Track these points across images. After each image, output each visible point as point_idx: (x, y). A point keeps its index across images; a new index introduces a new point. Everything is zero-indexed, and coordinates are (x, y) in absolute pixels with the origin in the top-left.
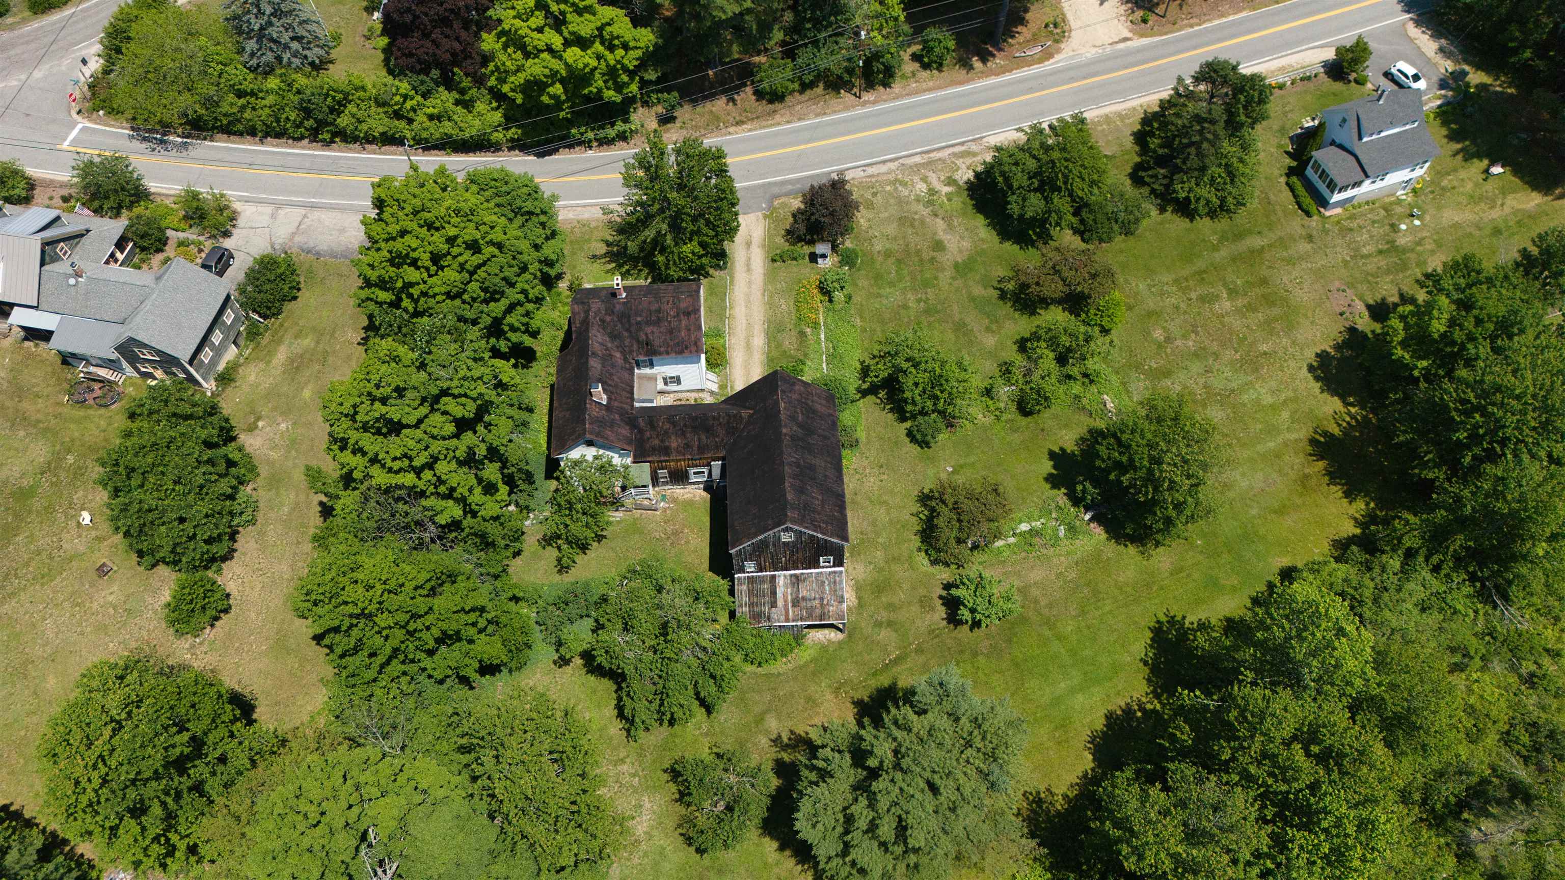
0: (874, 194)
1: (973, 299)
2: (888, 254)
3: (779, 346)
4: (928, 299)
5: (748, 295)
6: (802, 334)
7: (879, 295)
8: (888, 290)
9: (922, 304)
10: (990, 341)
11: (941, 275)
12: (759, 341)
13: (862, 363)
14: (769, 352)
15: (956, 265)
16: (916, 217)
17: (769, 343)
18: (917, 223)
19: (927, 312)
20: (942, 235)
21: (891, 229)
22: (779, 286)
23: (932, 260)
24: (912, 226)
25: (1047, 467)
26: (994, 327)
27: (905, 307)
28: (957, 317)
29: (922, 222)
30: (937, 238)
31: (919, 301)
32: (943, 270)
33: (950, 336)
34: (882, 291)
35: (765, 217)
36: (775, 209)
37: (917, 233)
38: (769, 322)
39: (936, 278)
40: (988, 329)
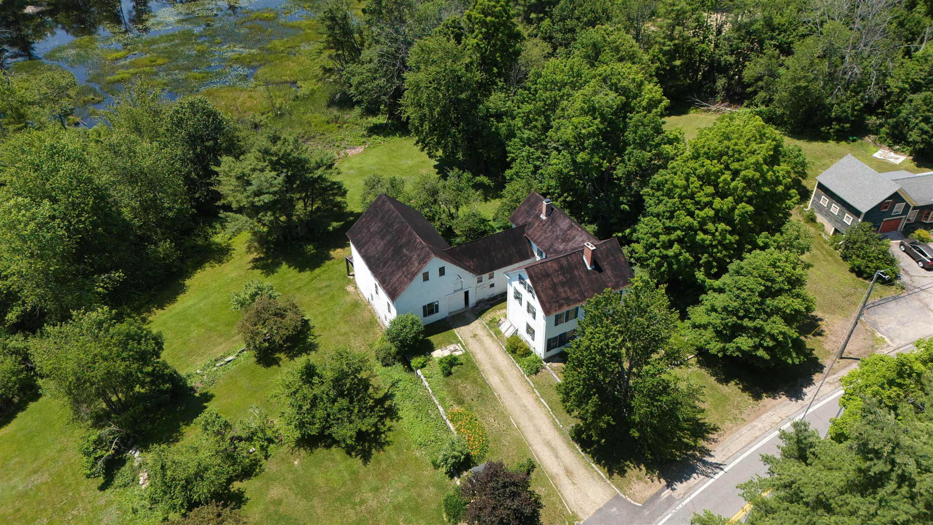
3: (475, 381)
4: (354, 509)
5: (531, 418)
6: (460, 402)
7: (406, 488)
8: (400, 499)
9: (358, 500)
10: (275, 492)
12: (494, 380)
13: (399, 418)
14: (479, 373)
17: (484, 381)
19: (350, 495)
22: (509, 438)
25: (210, 406)
26: (272, 508)
27: (375, 489)
28: (316, 501)
31: (362, 502)
33: (320, 480)
34: (406, 495)
35: (575, 517)
38: (496, 399)
40: (278, 502)
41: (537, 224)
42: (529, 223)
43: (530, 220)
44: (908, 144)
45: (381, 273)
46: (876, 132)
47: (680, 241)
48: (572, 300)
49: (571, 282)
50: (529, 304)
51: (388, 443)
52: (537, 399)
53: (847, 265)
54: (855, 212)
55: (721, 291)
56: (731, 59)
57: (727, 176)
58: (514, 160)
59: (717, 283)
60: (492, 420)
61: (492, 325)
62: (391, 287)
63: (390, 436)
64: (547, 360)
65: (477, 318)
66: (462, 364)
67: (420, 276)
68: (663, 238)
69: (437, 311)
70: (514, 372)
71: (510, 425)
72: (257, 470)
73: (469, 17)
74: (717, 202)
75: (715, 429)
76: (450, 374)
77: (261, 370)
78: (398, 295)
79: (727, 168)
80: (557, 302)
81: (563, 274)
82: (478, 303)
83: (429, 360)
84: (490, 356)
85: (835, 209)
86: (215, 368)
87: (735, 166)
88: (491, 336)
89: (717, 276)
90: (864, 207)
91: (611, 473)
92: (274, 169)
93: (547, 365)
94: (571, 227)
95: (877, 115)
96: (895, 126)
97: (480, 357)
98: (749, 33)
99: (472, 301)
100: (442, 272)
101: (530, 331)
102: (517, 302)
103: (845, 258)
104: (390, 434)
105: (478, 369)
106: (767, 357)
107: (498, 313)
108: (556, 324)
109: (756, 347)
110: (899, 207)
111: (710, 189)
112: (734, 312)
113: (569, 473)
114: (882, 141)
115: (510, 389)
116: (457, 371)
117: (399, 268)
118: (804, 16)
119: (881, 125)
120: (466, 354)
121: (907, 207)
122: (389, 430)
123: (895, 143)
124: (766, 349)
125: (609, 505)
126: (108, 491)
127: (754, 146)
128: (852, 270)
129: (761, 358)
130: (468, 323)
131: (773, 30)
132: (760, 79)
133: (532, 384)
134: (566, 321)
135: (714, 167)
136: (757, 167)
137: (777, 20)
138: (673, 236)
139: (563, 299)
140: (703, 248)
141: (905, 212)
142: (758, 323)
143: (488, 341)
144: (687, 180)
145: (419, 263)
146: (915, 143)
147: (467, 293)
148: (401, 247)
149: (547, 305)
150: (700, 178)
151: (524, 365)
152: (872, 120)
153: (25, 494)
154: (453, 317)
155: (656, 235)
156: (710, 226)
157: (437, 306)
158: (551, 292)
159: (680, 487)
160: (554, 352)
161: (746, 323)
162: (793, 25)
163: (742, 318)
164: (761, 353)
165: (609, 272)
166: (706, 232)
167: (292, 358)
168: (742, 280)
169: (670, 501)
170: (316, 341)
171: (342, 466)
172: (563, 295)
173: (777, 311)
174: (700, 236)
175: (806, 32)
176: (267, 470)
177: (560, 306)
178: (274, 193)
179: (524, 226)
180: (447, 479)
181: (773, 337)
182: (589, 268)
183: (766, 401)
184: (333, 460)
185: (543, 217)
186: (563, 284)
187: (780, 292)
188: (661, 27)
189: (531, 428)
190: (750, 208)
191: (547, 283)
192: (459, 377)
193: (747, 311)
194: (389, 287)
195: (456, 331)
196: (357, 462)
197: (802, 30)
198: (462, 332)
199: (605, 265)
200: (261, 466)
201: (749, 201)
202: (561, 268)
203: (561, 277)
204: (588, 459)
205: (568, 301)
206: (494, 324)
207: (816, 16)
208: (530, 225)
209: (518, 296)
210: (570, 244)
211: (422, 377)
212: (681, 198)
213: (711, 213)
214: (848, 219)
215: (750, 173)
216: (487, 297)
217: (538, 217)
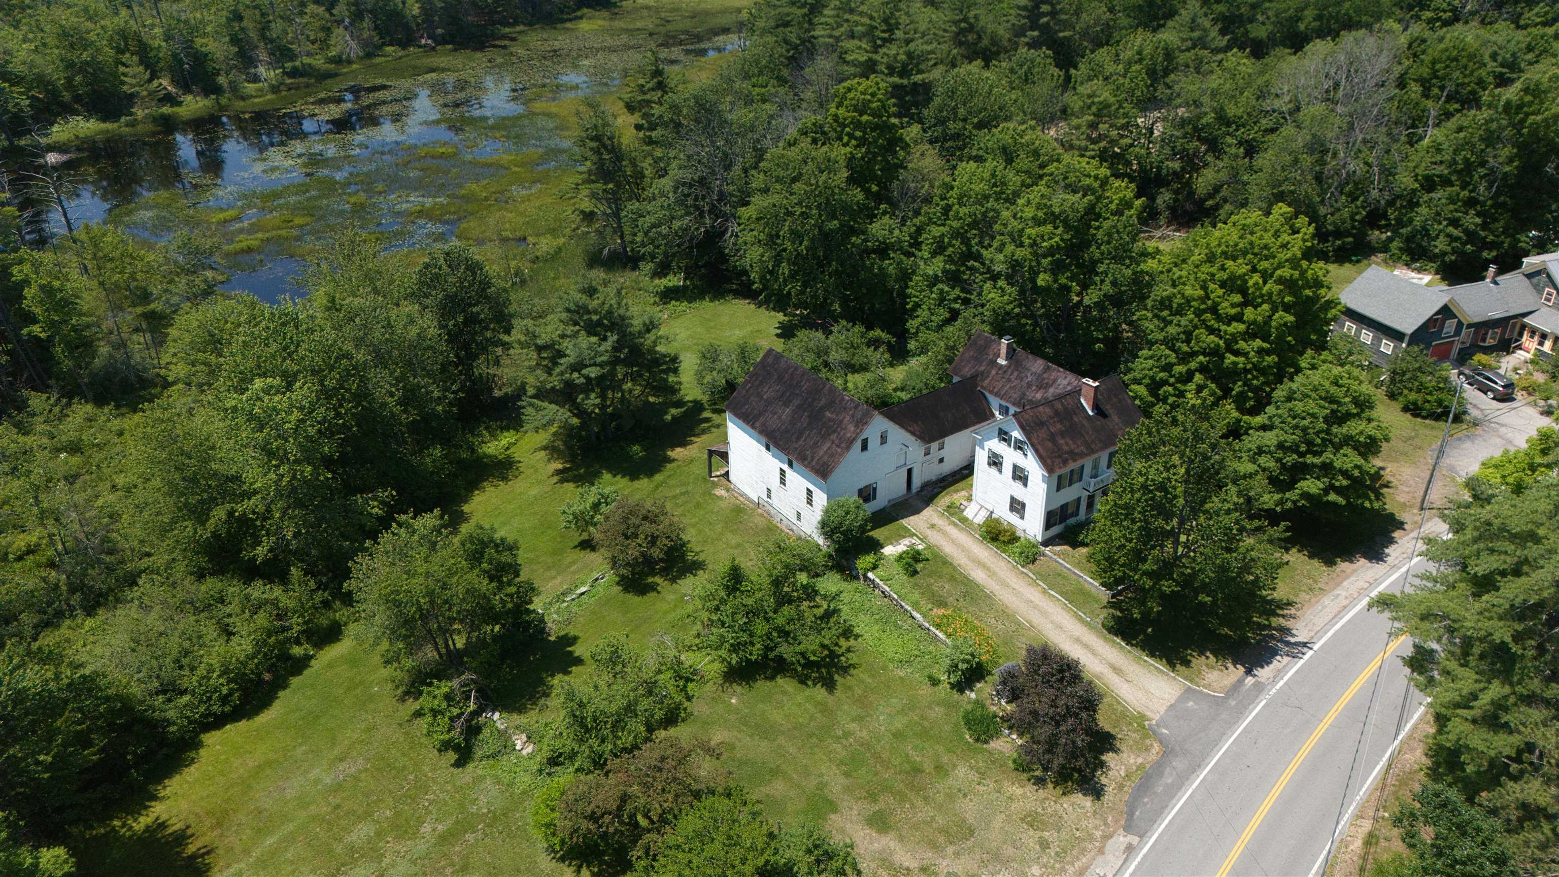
0: (1044, 845)
1: (775, 772)
2: (940, 769)
3: (952, 579)
4: (839, 743)
5: (1045, 614)
6: (942, 604)
7: (902, 712)
8: (898, 725)
9: (840, 733)
11: (842, 780)
12: (978, 575)
13: (857, 637)
14: (955, 569)
15: (833, 807)
16: (950, 849)
17: (966, 577)
18: (941, 839)
19: (826, 729)
20: (887, 842)
21: (969, 809)
22: (1023, 639)
23: (872, 797)
24: (941, 831)
25: (579, 650)
27: (859, 719)
28: (781, 740)
29: (934, 845)
30: (892, 834)
31: (847, 734)
32: (847, 790)
33: (776, 716)
34: (905, 720)
35: (1142, 717)
36: (1145, 736)
37: (929, 823)
38: (989, 597)
39: (847, 775)
40: (730, 747)
41: (994, 372)
42: (982, 373)
43: (982, 368)
44: (1432, 258)
45: (796, 449)
46: (1385, 248)
47: (1203, 369)
48: (1076, 454)
49: (1073, 431)
50: (1015, 467)
51: (854, 666)
52: (1044, 592)
53: (1397, 406)
54: (1395, 335)
55: (1264, 428)
56: (1176, 165)
57: (1256, 278)
58: (917, 306)
59: (1259, 420)
60: (993, 621)
61: (952, 511)
62: (817, 463)
63: (853, 658)
64: (1046, 543)
65: (928, 505)
66: (927, 560)
67: (858, 445)
68: (1179, 369)
69: (874, 498)
70: (1003, 564)
71: (1019, 624)
72: (683, 715)
73: (836, 118)
74: (1249, 313)
75: (1290, 604)
76: (915, 573)
77: (634, 599)
78: (831, 472)
79: (1254, 270)
80: (1060, 456)
81: (1061, 421)
82: (925, 486)
83: (880, 559)
84: (963, 549)
85: (1367, 336)
86: (565, 604)
87: (1265, 264)
88: (955, 525)
89: (1255, 411)
90: (1408, 327)
91: (1172, 665)
92: (590, 333)
93: (1047, 550)
94: (1047, 369)
95: (1379, 228)
96: (1409, 239)
97: (948, 549)
98: (1195, 128)
99: (917, 483)
100: (884, 439)
101: (1017, 506)
102: (993, 471)
103: (1392, 396)
104: (850, 655)
105: (951, 564)
106: (1341, 501)
107: (956, 496)
108: (1058, 489)
109: (1326, 491)
110: (1450, 326)
111: (1237, 298)
112: (1294, 449)
113: (1117, 670)
114: (1394, 261)
115: (1005, 585)
116: (924, 568)
117: (824, 437)
118: (1267, 105)
119: (1390, 240)
120: (929, 547)
121: (1460, 324)
122: (849, 650)
123: (1414, 260)
124: (1339, 491)
125: (1181, 699)
126: (470, 767)
127: (1285, 238)
128: (1405, 409)
129: (1334, 504)
130: (917, 511)
131: (1228, 125)
132: (1217, 189)
133: (1031, 575)
134: (1070, 485)
135: (1239, 267)
136: (1294, 263)
137: (1231, 111)
138: (1193, 365)
139: (1066, 453)
140: (1235, 373)
141: (1458, 332)
142: (1327, 456)
143: (953, 532)
144: (1204, 287)
145: (857, 426)
146: (1444, 254)
147: (910, 471)
148: (822, 409)
149: (1049, 461)
150: (1223, 285)
151: (1014, 553)
152: (1376, 236)
153: (337, 788)
154: (894, 505)
155: (1168, 368)
156: (1242, 345)
157: (875, 489)
158: (1050, 444)
159: (1264, 673)
160: (1055, 530)
161: (1310, 459)
162: (1254, 116)
163: (1302, 455)
164: (1332, 497)
165: (1116, 418)
166: (1237, 353)
167: (673, 580)
168: (1299, 406)
169: (1259, 688)
170: (701, 557)
171: (799, 698)
172: (1066, 448)
173: (1348, 440)
174: (1230, 359)
175: (1271, 125)
176: (696, 713)
177: (1065, 462)
178: (601, 365)
179: (974, 377)
180: (956, 695)
181: (1345, 474)
182: (1091, 413)
183: (1343, 566)
184: (785, 693)
185: (1002, 361)
186: (1063, 434)
187: (1348, 416)
188: (1078, 127)
189: (1050, 626)
190: (1290, 318)
191: (1043, 433)
192: (930, 576)
193: (1310, 443)
194: (814, 463)
195: (904, 522)
196: (820, 692)
197: (1265, 123)
198: (911, 522)
199: (1108, 409)
200: (685, 709)
201: (1287, 308)
202: (1057, 413)
203: (1059, 426)
204: (1137, 652)
205: (1074, 456)
206: (954, 511)
207: (1283, 104)
208: (983, 375)
209: (995, 462)
210: (1051, 390)
211: (877, 580)
212: (1198, 313)
213: (1242, 327)
214: (1387, 347)
215: (1286, 272)
216: (934, 478)
217: (993, 363)
